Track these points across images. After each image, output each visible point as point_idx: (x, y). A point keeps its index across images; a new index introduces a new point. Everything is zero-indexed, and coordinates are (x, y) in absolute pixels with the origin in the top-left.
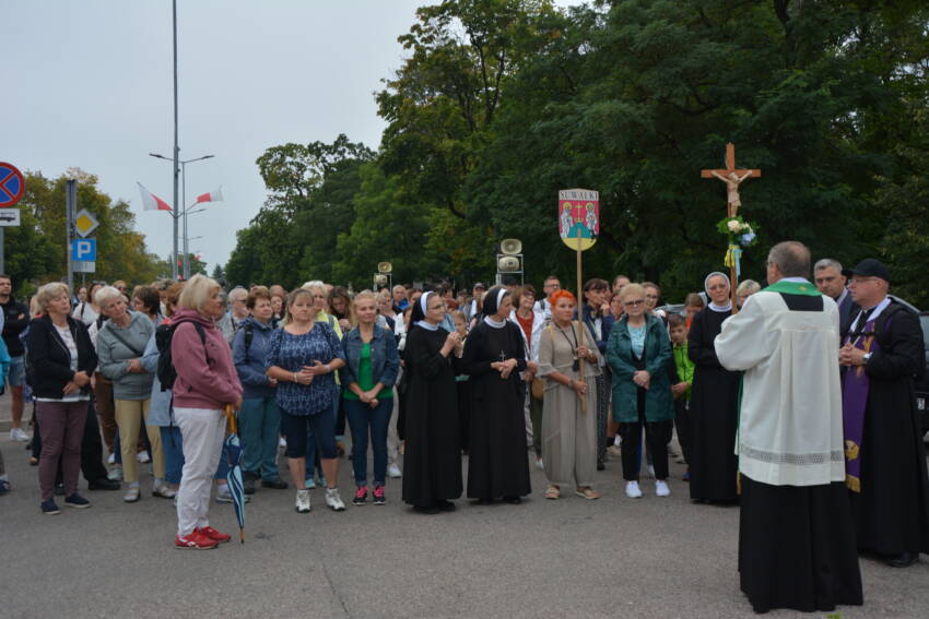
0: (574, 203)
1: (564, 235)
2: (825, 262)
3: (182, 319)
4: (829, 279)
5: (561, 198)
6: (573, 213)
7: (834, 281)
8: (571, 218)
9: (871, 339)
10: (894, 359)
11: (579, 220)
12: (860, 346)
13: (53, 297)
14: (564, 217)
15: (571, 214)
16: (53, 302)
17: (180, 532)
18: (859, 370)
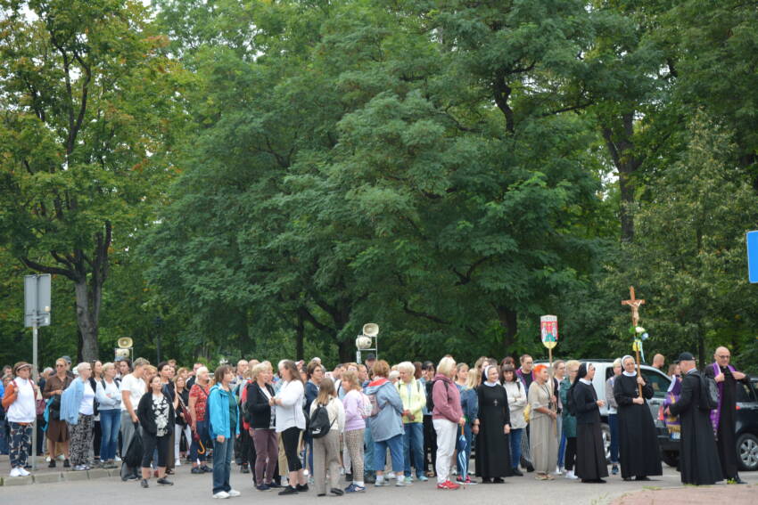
1: (543, 340)
3: (438, 378)
5: (542, 320)
13: (262, 371)
14: (543, 331)
16: (261, 374)
17: (439, 481)
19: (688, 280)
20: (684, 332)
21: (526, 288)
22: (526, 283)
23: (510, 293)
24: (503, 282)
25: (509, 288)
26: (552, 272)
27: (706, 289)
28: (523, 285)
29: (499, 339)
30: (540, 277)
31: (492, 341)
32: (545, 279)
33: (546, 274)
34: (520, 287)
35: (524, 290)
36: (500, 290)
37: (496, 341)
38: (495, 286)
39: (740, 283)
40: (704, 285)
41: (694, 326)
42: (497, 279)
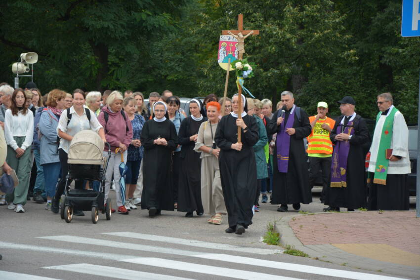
0: (228, 43)
1: (220, 61)
2: (285, 92)
4: (286, 100)
5: (221, 39)
6: (227, 49)
7: (289, 101)
8: (225, 52)
9: (351, 128)
10: (360, 137)
11: (230, 53)
12: (346, 132)
14: (222, 51)
15: (226, 49)
18: (346, 142)
19: (275, 30)
20: (267, 77)
21: (124, 28)
22: (125, 24)
23: (112, 32)
24: (106, 21)
25: (111, 27)
26: (149, 15)
27: (289, 40)
28: (122, 26)
29: (94, 73)
30: (138, 20)
31: (88, 74)
32: (142, 21)
33: (144, 17)
34: (120, 26)
35: (123, 30)
36: (103, 28)
37: (91, 74)
38: (98, 24)
39: (317, 35)
40: (288, 36)
41: (276, 71)
42: (100, 18)
